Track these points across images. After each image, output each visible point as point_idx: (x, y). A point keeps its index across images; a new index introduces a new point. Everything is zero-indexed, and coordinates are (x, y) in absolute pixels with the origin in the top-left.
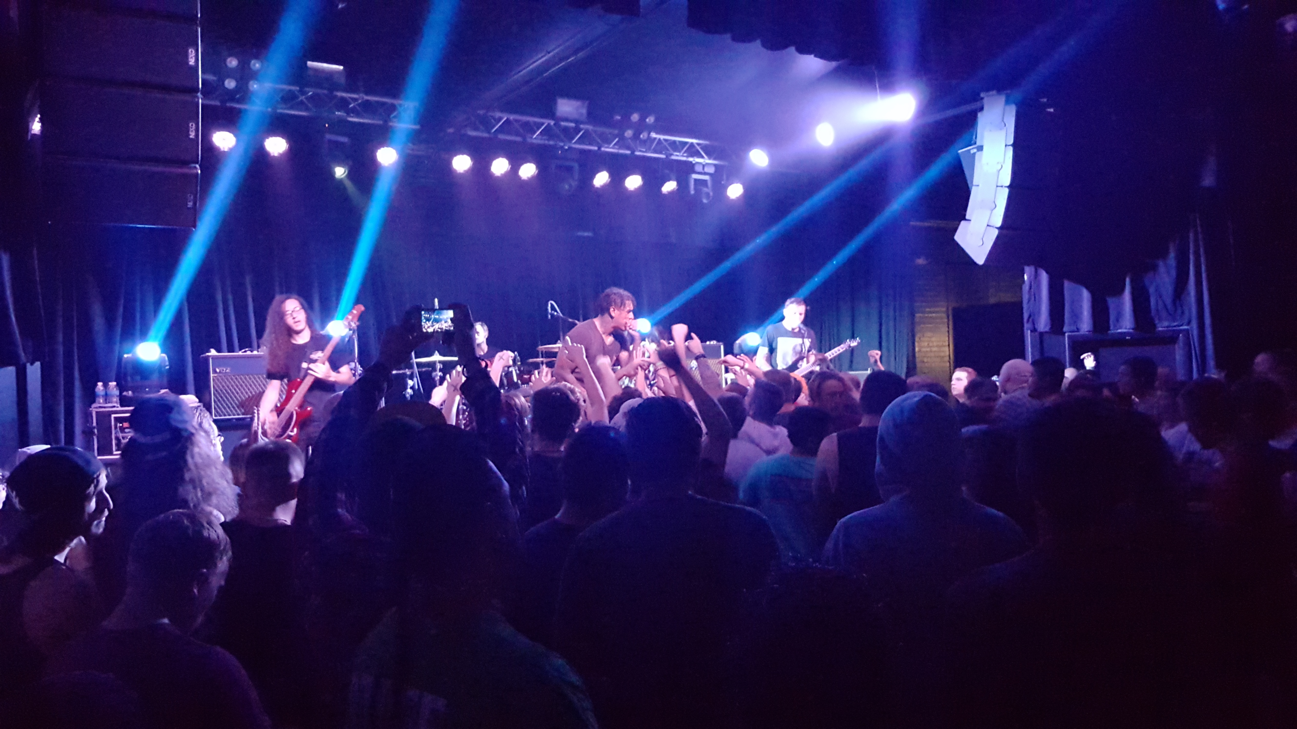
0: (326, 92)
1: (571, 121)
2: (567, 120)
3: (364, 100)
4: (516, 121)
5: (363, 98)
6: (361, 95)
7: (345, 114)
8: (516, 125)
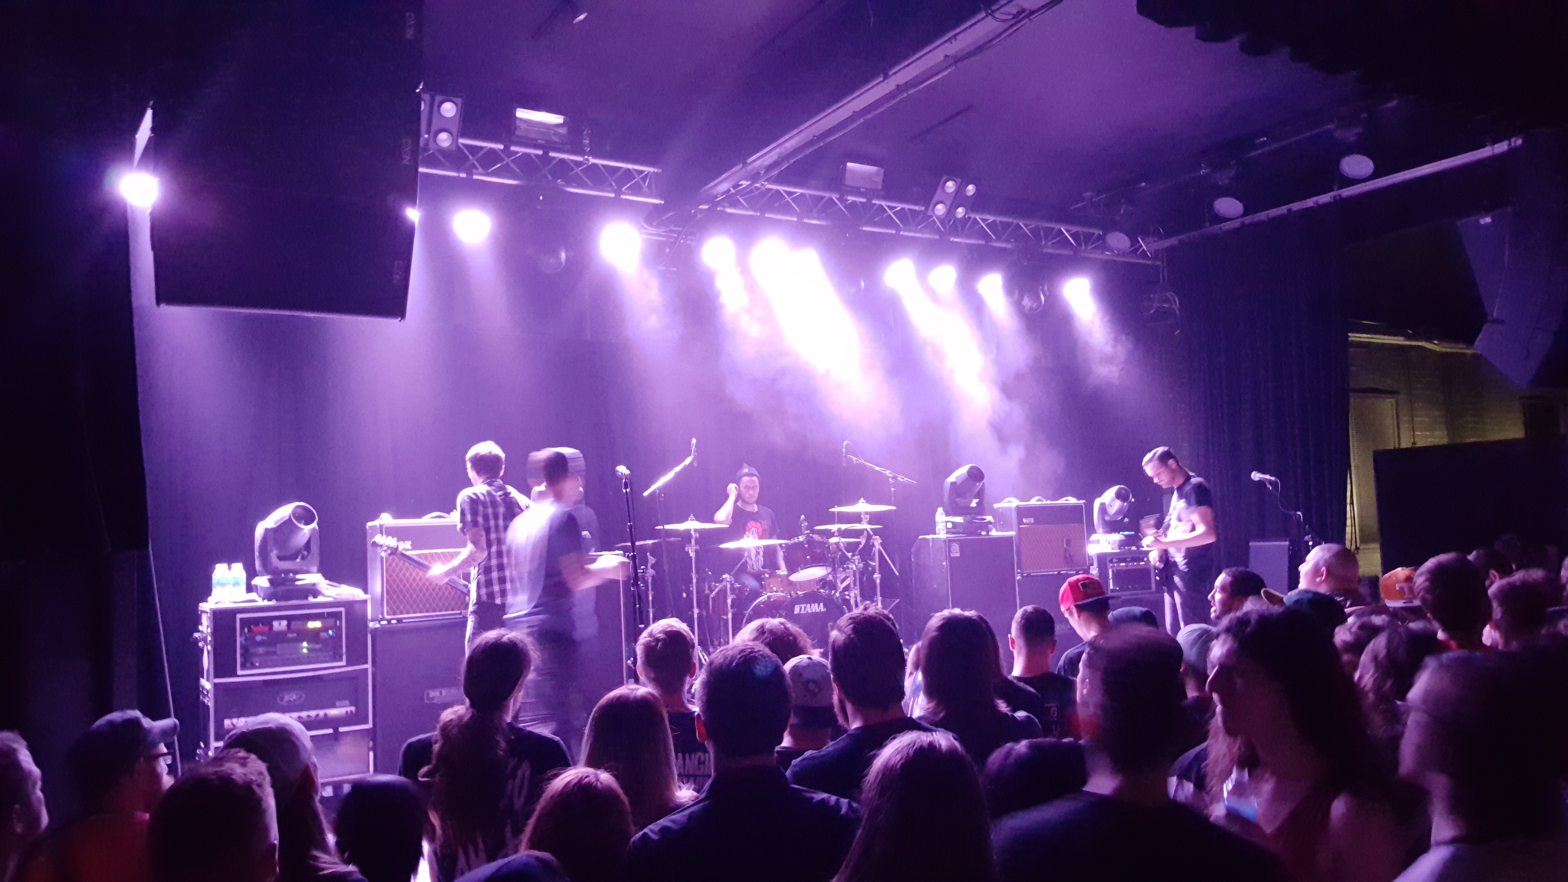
0: (540, 152)
1: (861, 195)
2: (856, 192)
3: (590, 164)
4: (790, 194)
5: (588, 161)
6: (586, 157)
7: (564, 183)
8: (788, 198)
